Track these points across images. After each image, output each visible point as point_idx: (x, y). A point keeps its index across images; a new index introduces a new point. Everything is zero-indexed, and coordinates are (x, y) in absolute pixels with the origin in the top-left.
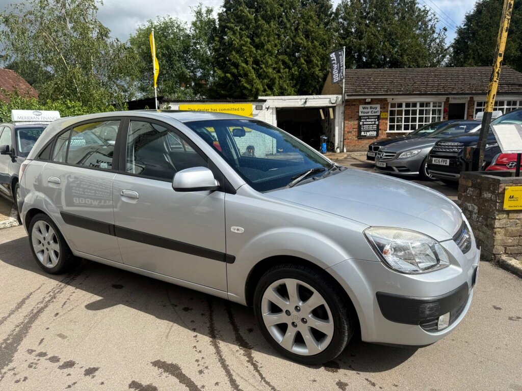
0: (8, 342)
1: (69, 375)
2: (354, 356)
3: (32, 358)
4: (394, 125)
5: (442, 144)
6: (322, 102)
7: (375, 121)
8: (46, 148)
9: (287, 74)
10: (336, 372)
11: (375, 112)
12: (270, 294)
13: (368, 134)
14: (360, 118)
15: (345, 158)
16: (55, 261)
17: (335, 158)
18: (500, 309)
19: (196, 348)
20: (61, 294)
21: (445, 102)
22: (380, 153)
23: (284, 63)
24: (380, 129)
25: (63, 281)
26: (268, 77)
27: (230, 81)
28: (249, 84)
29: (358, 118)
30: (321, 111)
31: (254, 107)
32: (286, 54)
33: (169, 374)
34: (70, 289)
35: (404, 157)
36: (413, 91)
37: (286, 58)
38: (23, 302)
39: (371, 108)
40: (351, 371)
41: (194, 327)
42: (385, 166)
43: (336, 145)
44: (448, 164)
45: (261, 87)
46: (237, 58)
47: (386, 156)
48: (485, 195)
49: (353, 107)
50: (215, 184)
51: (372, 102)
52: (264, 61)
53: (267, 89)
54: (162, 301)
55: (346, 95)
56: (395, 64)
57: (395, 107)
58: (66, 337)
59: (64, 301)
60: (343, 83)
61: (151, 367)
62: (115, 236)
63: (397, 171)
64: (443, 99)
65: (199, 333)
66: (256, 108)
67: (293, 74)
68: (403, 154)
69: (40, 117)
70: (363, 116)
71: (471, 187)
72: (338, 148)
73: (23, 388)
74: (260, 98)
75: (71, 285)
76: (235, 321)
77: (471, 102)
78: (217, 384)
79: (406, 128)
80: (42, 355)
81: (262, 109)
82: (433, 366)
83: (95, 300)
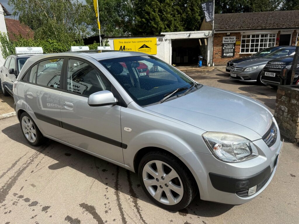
0: (5, 188)
1: (34, 210)
2: (198, 205)
3: (15, 199)
4: (244, 49)
5: (272, 63)
6: (199, 35)
7: (232, 47)
8: (26, 74)
9: (179, 18)
10: (186, 215)
11: (232, 41)
12: (147, 169)
13: (228, 55)
14: (223, 45)
15: (213, 70)
16: (34, 138)
17: (207, 70)
18: (294, 176)
19: (106, 196)
20: (37, 158)
21: (277, 34)
22: (233, 68)
23: (178, 11)
24: (236, 52)
25: (38, 150)
26: (168, 20)
27: (145, 23)
28: (156, 25)
29: (222, 45)
30: (200, 40)
31: (158, 39)
32: (179, 6)
33: (88, 212)
34: (42, 155)
35: (248, 71)
36: (258, 27)
37: (178, 8)
38: (15, 163)
39: (230, 38)
40: (194, 216)
41: (107, 182)
42: (236, 76)
43: (208, 62)
44: (274, 76)
45: (163, 26)
46: (149, 9)
47: (237, 70)
48: (293, 101)
49: (219, 38)
50: (115, 101)
51: (231, 34)
52: (165, 10)
53: (167, 28)
54: (91, 165)
55: (214, 30)
56: (247, 10)
57: (245, 38)
58: (36, 186)
59: (38, 163)
60: (213, 23)
61: (79, 207)
62: (63, 128)
63: (243, 79)
64: (276, 32)
65: (109, 186)
66: (159, 40)
67: (183, 18)
68: (247, 69)
69: (31, 51)
70: (225, 44)
71: (284, 95)
72: (209, 63)
73: (8, 217)
74: (162, 33)
75: (43, 153)
76: (131, 179)
77: (295, 33)
78: (114, 220)
79: (252, 51)
80: (21, 197)
81: (162, 41)
82: (245, 215)
83: (54, 163)
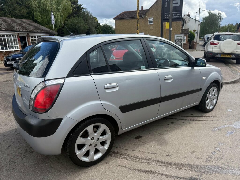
21: (17, 35)
54: (163, 127)
62: (161, 102)
65: (193, 122)
77: (28, 35)
79: (3, 48)
